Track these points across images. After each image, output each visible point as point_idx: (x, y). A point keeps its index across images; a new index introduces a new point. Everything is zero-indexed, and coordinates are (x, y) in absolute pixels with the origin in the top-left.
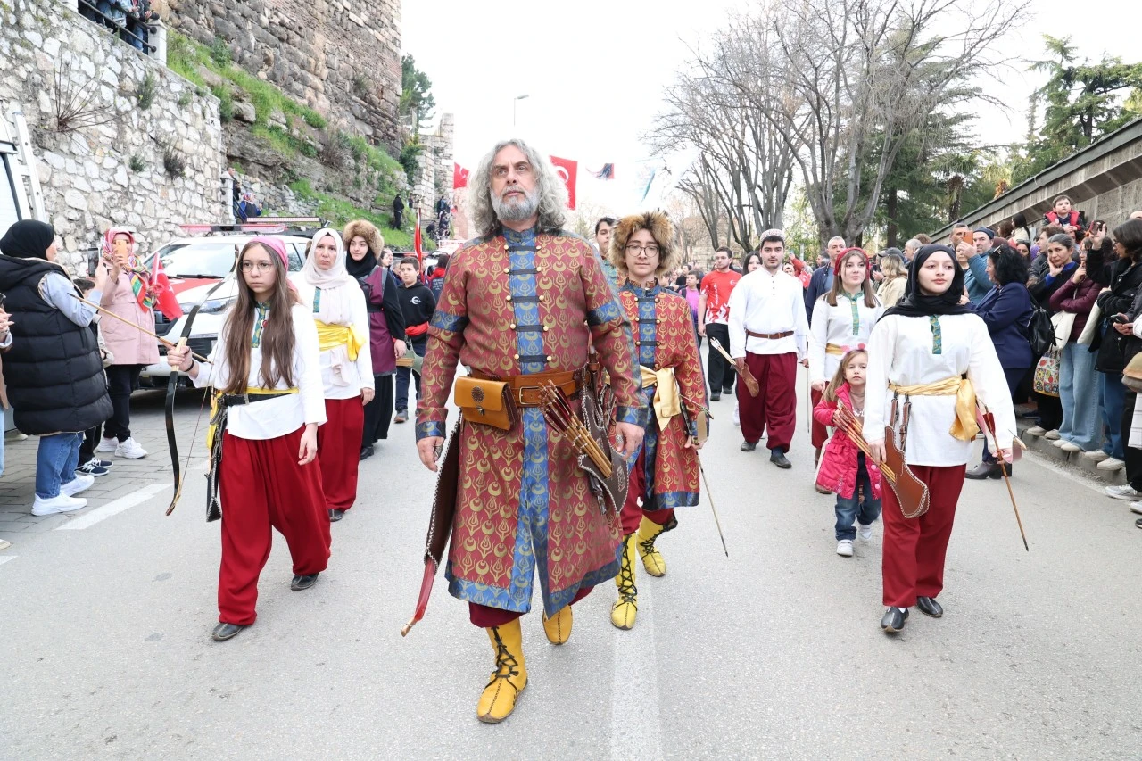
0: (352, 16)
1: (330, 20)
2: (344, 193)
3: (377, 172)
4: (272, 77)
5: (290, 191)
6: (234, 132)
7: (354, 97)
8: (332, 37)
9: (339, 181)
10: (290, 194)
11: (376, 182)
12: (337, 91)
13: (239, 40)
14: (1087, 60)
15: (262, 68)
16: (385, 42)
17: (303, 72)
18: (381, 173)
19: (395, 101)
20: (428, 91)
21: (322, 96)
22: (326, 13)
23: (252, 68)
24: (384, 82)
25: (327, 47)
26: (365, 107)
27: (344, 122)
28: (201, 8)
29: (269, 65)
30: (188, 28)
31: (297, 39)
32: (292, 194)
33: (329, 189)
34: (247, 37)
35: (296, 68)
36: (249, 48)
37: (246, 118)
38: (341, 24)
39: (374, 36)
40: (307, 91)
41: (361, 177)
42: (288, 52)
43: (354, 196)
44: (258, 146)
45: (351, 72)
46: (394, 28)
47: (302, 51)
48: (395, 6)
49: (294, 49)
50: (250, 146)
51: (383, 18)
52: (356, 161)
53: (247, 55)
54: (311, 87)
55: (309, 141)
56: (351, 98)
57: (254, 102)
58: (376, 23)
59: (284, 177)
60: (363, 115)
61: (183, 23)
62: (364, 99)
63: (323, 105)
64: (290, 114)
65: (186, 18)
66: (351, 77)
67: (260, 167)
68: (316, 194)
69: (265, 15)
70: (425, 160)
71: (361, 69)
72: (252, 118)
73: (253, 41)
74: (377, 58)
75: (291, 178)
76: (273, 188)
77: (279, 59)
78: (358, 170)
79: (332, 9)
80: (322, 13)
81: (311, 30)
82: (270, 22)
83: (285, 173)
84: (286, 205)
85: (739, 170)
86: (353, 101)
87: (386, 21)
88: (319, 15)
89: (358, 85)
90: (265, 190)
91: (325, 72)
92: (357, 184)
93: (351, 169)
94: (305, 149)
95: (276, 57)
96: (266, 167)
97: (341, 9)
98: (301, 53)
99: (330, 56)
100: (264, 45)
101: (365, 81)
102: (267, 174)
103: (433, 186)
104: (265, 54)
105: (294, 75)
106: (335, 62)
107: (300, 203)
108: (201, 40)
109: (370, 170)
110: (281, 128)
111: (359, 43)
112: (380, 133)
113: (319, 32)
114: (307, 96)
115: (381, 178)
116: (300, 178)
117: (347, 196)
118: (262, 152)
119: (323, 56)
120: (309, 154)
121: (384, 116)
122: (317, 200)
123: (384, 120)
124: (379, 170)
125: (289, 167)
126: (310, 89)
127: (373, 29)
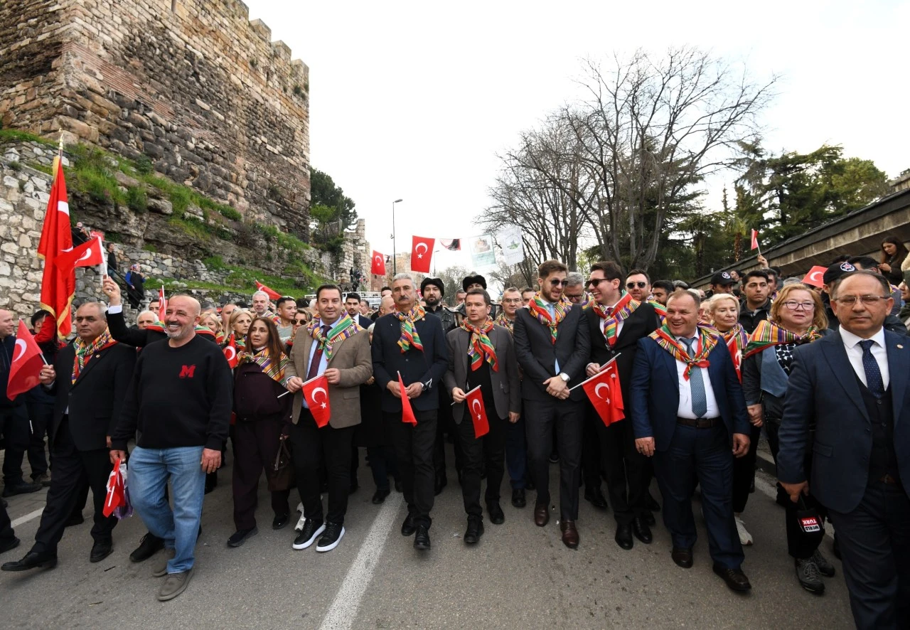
0: (269, 147)
1: (250, 148)
2: (256, 265)
3: (286, 250)
4: (197, 185)
5: (202, 264)
6: (152, 222)
7: (270, 200)
8: (251, 160)
9: (252, 257)
10: (202, 267)
11: (285, 257)
12: (255, 196)
13: (167, 158)
14: (772, 155)
15: (188, 178)
16: (296, 165)
17: (226, 182)
18: (290, 251)
19: (305, 203)
20: (353, 209)
21: (242, 199)
22: (247, 144)
23: (178, 178)
24: (295, 191)
25: (247, 166)
26: (279, 207)
27: (262, 217)
28: (131, 135)
29: (195, 177)
30: (117, 148)
31: (221, 160)
32: (203, 266)
33: (241, 262)
34: (174, 156)
35: (219, 179)
36: (176, 164)
37: (164, 211)
38: (259, 151)
39: (287, 161)
40: (229, 195)
41: (272, 253)
42: (213, 168)
43: (266, 267)
44: (171, 231)
45: (268, 183)
46: (304, 156)
47: (225, 168)
48: (304, 143)
49: (217, 166)
50: (165, 231)
51: (294, 150)
52: (268, 243)
53: (174, 169)
54: (232, 192)
55: (224, 229)
56: (268, 201)
57: (171, 199)
58: (288, 152)
59: (198, 254)
60: (278, 212)
61: (113, 144)
62: (279, 202)
63: (242, 204)
64: (207, 209)
65: (116, 141)
66: (267, 187)
67: (173, 247)
68: (229, 266)
69: (192, 142)
70: (347, 247)
71: (276, 181)
72: (169, 211)
73: (179, 159)
74: (289, 175)
75: (205, 255)
76: (185, 262)
77: (204, 173)
78: (270, 249)
79: (252, 142)
80: (243, 144)
81: (233, 155)
82: (196, 147)
83: (199, 251)
84: (198, 275)
85: (544, 240)
86: (270, 203)
87: (297, 152)
88: (241, 145)
89: (273, 192)
90: (177, 264)
91: (245, 183)
92: (269, 259)
93: (263, 248)
94: (221, 234)
95: (200, 171)
96: (179, 247)
97: (260, 142)
98: (223, 169)
99: (249, 172)
100: (190, 162)
101: (279, 189)
102: (179, 252)
103: (352, 263)
104: (191, 169)
105: (217, 184)
106: (254, 176)
107: (212, 273)
108: (129, 156)
109: (280, 249)
110: (198, 219)
111: (274, 165)
112: (292, 224)
113: (240, 156)
114: (229, 199)
115: (290, 254)
116: (213, 255)
117: (259, 267)
118: (175, 236)
119: (243, 172)
120: (224, 237)
121: (296, 213)
122: (228, 271)
123: (296, 216)
124: (288, 249)
125: (202, 246)
126: (232, 194)
127: (287, 156)
